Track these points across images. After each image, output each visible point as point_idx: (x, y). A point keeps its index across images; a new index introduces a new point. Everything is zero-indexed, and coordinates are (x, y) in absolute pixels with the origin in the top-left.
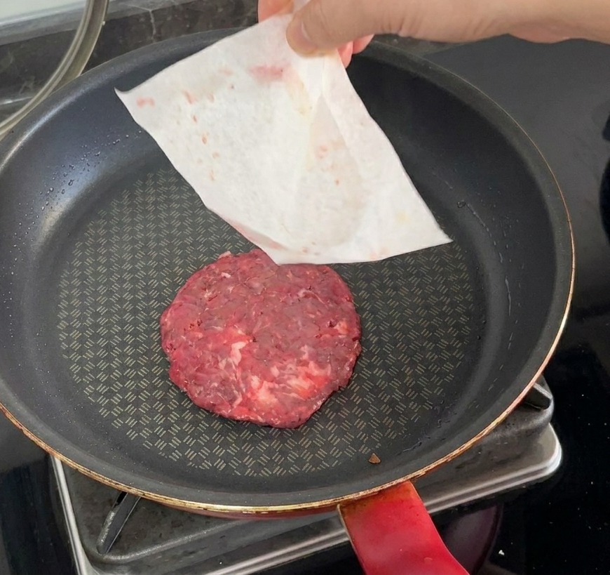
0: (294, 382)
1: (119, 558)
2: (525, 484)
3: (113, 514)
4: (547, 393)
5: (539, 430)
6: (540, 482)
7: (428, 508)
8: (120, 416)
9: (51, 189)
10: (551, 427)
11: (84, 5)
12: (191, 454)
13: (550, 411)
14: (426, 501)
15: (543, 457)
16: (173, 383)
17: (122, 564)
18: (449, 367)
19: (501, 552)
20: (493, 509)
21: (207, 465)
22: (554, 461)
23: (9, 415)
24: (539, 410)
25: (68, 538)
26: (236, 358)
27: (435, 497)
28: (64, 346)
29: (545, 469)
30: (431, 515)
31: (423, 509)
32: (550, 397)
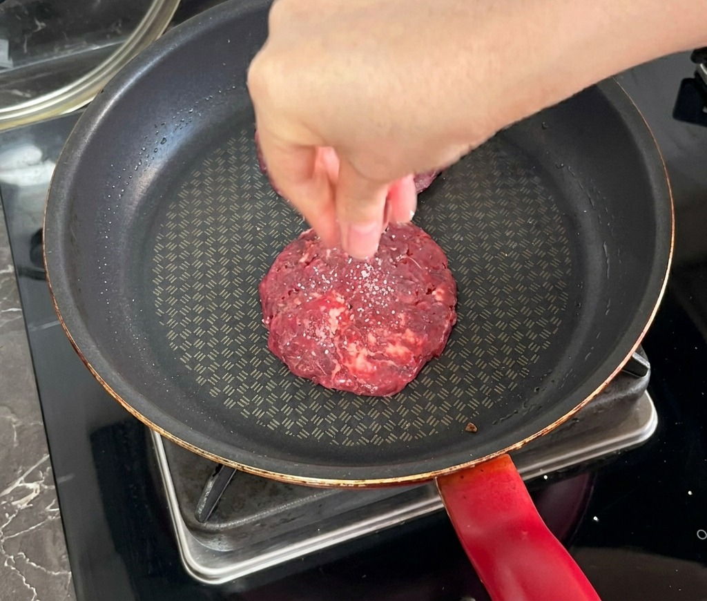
0: (391, 349)
1: (217, 526)
2: (621, 450)
3: (210, 485)
4: (645, 362)
5: (634, 398)
6: (635, 447)
7: (522, 475)
8: (218, 384)
9: (144, 149)
10: (646, 392)
12: (289, 424)
14: (520, 468)
15: (638, 423)
16: (271, 352)
18: (546, 334)
19: (595, 518)
20: (587, 476)
21: (305, 434)
22: (650, 426)
23: (106, 386)
24: (636, 378)
25: (167, 505)
26: (334, 325)
28: (160, 312)
29: (641, 435)
30: (524, 482)
31: (517, 476)
32: (648, 365)
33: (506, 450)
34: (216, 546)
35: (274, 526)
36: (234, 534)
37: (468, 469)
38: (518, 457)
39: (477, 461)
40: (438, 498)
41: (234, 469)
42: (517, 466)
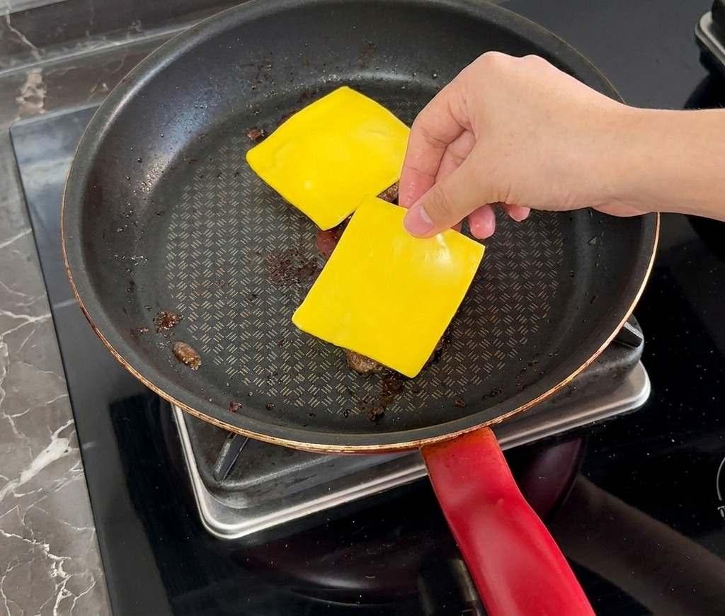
3: (228, 445)
4: (639, 334)
5: (630, 367)
6: (629, 413)
7: (501, 445)
8: (221, 354)
10: (640, 362)
12: (286, 392)
13: (640, 348)
15: (632, 392)
17: (235, 491)
18: (535, 318)
21: (301, 402)
22: (643, 394)
24: (631, 349)
25: (186, 466)
27: (532, 428)
28: (171, 286)
29: (638, 400)
30: (504, 452)
31: (498, 446)
32: (641, 336)
33: (489, 423)
34: (232, 503)
35: (287, 486)
36: (248, 493)
37: (452, 440)
38: (499, 430)
39: (460, 433)
40: (423, 467)
41: (246, 437)
42: (498, 437)
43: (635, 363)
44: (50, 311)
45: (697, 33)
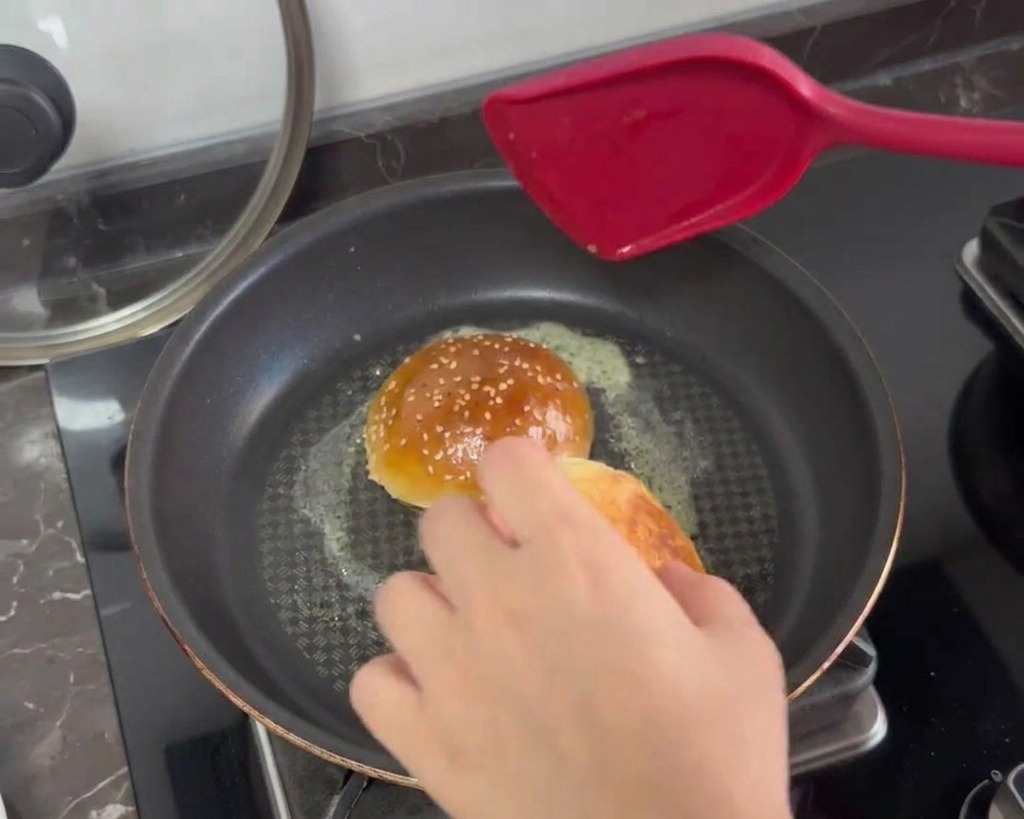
4: (870, 650)
10: (872, 691)
11: (278, 126)
13: (871, 670)
15: (863, 727)
22: (878, 730)
24: (857, 670)
29: (868, 739)
32: (873, 652)
43: (865, 688)
44: (89, 586)
45: (958, 268)
